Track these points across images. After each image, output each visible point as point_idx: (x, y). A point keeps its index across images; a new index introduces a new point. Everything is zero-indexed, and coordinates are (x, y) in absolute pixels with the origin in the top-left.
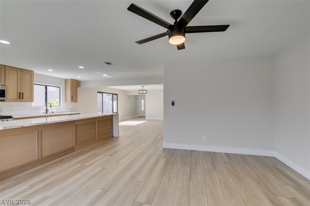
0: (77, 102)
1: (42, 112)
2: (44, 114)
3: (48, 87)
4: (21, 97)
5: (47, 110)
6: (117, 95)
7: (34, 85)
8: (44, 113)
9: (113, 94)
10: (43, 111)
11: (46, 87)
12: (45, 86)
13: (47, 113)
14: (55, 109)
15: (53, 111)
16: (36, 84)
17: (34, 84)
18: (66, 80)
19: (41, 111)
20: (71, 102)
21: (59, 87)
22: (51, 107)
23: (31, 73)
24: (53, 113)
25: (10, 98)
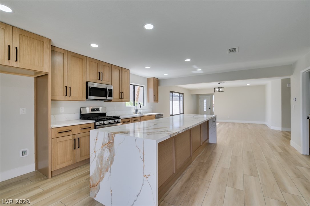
0: (158, 102)
1: (132, 113)
2: (134, 114)
4: (122, 97)
5: (136, 111)
6: (183, 94)
7: (130, 85)
9: (180, 94)
10: (133, 111)
11: (134, 86)
12: (133, 86)
13: (136, 113)
15: (140, 111)
18: (148, 79)
19: (131, 111)
20: (154, 102)
21: (143, 87)
22: (141, 108)
23: (128, 71)
24: (140, 113)
25: (114, 98)
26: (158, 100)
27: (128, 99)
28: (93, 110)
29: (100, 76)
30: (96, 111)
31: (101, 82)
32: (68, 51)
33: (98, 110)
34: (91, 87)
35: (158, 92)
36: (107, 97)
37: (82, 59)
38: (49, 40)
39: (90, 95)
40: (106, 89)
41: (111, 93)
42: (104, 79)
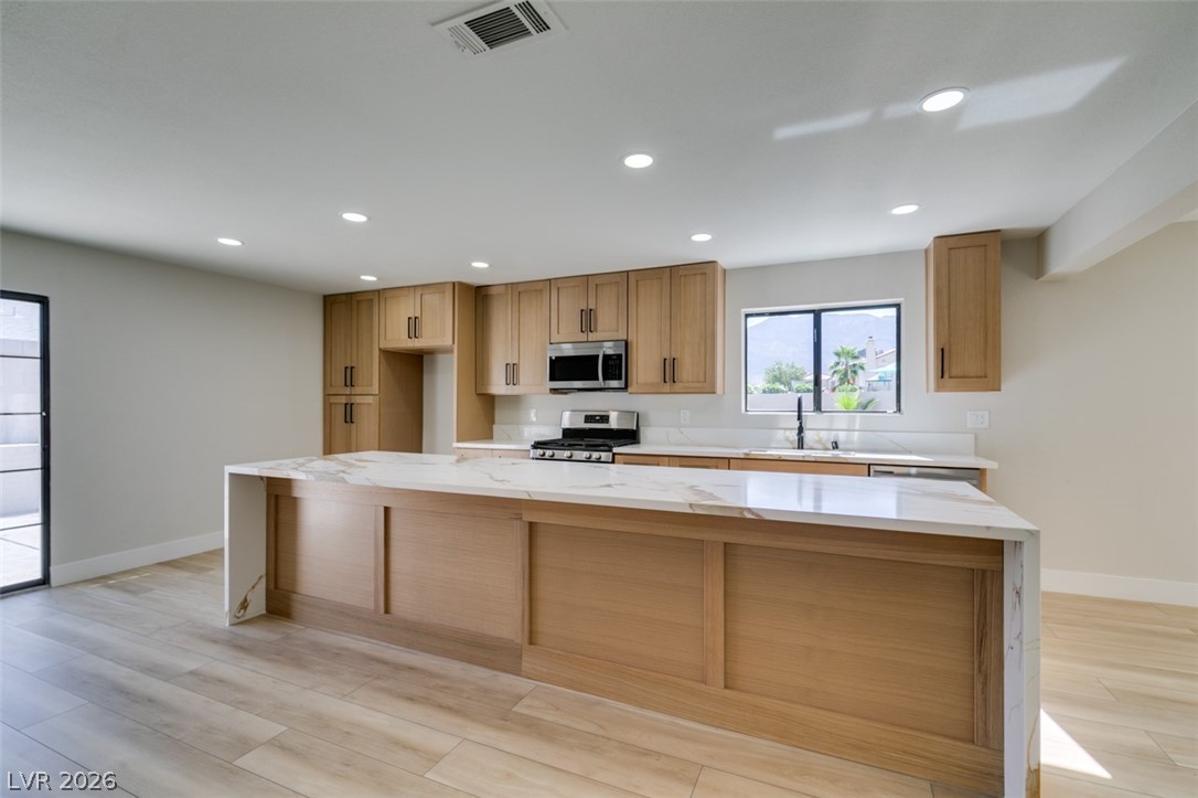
2: (795, 449)
3: (823, 314)
4: (670, 373)
5: (802, 432)
8: (792, 442)
10: (788, 433)
11: (817, 314)
12: (812, 315)
13: (801, 445)
14: (857, 426)
15: (842, 437)
16: (757, 315)
17: (747, 316)
19: (780, 434)
20: (939, 388)
21: (896, 305)
23: (703, 271)
24: (836, 446)
25: (641, 380)
26: (987, 378)
27: (706, 386)
28: (589, 419)
30: (598, 422)
31: (592, 336)
32: (512, 284)
33: (605, 419)
34: (557, 358)
35: (998, 323)
36: (597, 379)
37: (541, 291)
38: (454, 283)
39: (552, 378)
40: (598, 356)
41: (616, 368)
42: (599, 328)
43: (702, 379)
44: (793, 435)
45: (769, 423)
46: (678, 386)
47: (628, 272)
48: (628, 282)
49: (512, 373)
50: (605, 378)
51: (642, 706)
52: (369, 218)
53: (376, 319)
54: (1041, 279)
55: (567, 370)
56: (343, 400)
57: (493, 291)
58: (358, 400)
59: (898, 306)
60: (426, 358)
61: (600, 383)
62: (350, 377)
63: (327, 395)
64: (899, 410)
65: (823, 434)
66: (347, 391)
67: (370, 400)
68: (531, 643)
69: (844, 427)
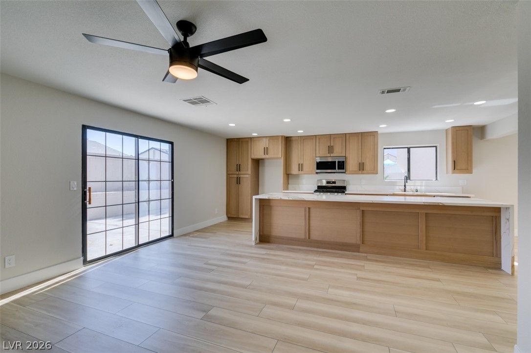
0: (472, 173)
1: (399, 189)
2: (402, 192)
3: (411, 149)
4: (361, 168)
5: (405, 187)
8: (402, 190)
10: (400, 187)
11: (409, 149)
12: (407, 149)
13: (405, 191)
14: (424, 185)
15: (419, 188)
16: (388, 148)
17: (384, 149)
18: (447, 130)
19: (397, 187)
20: (453, 173)
23: (374, 134)
24: (417, 191)
25: (350, 170)
26: (468, 170)
27: (374, 171)
28: (328, 182)
29: (331, 149)
30: (332, 183)
31: (332, 155)
32: (301, 136)
33: (334, 183)
34: (319, 162)
35: (471, 153)
36: (335, 169)
37: (312, 139)
38: (282, 136)
39: (317, 169)
40: (335, 162)
41: (342, 166)
42: (335, 152)
43: (373, 169)
44: (403, 187)
45: (393, 184)
46: (364, 172)
47: (346, 134)
48: (345, 137)
49: (301, 167)
50: (338, 169)
51: (401, 257)
52: (291, 120)
53: (250, 148)
54: (484, 140)
55: (323, 166)
56: (236, 176)
57: (293, 139)
58: (242, 176)
59: (436, 147)
60: (260, 161)
61: (337, 170)
62: (239, 167)
63: (228, 174)
64: (437, 179)
65: (412, 187)
66: (237, 173)
67: (247, 176)
68: (363, 243)
69: (419, 185)
